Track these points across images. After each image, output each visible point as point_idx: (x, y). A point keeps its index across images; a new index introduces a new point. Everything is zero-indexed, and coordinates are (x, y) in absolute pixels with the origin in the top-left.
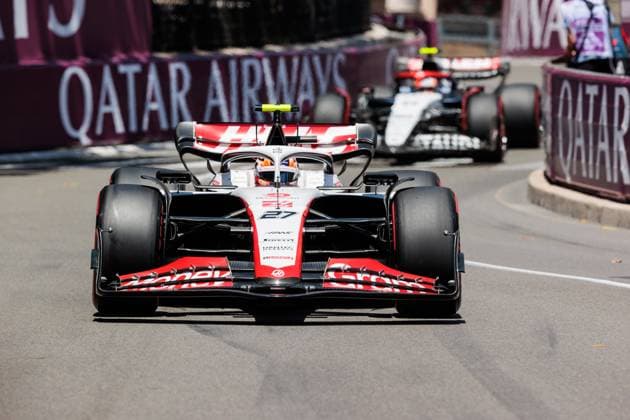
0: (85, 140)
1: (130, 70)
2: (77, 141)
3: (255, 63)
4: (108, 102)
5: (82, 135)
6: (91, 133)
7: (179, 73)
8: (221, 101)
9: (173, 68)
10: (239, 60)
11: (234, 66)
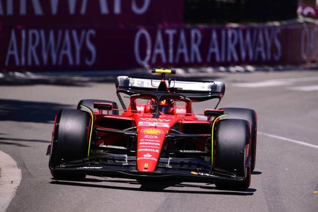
0: (147, 66)
1: (171, 33)
2: (142, 67)
3: (235, 32)
4: (159, 47)
5: (145, 64)
6: (150, 62)
7: (196, 35)
8: (216, 50)
9: (193, 32)
10: (227, 30)
11: (223, 33)
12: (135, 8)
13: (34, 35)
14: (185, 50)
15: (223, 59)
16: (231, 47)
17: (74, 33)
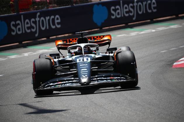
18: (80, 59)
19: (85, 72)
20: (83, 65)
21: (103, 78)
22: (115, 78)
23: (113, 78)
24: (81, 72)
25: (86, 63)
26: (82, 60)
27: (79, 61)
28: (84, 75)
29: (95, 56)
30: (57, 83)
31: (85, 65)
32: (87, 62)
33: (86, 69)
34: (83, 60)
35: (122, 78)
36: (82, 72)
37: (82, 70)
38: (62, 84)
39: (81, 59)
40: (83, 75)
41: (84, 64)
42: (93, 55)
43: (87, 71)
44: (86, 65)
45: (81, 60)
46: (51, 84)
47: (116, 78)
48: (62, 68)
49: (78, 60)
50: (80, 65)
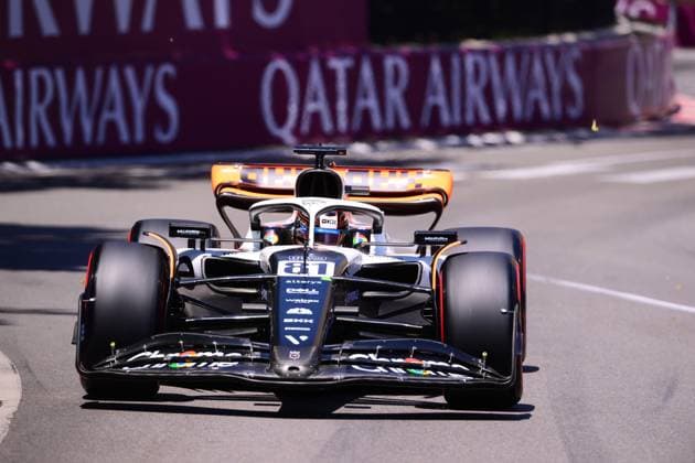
0: (289, 139)
1: (339, 65)
3: (481, 59)
4: (316, 98)
5: (285, 133)
6: (296, 132)
7: (396, 69)
8: (441, 100)
9: (389, 62)
10: (462, 55)
11: (455, 62)
12: (259, 15)
13: (41, 81)
14: (372, 103)
15: (457, 119)
16: (474, 91)
17: (130, 73)
18: (291, 264)
19: (301, 321)
20: (300, 291)
21: (373, 357)
22: (424, 362)
23: (416, 362)
24: (286, 320)
25: (316, 287)
26: (299, 270)
27: (287, 270)
28: (296, 335)
29: (358, 258)
30: (177, 355)
31: (307, 291)
32: (318, 279)
33: (308, 312)
34: (304, 270)
35: (455, 366)
36: (291, 320)
37: (291, 311)
38: (198, 360)
39: (297, 262)
40: (290, 333)
41: (304, 286)
42: (350, 254)
43: (311, 321)
44: (314, 292)
45: (296, 270)
46: (156, 355)
47: (430, 363)
48: (213, 293)
49: (282, 265)
50: (288, 291)
